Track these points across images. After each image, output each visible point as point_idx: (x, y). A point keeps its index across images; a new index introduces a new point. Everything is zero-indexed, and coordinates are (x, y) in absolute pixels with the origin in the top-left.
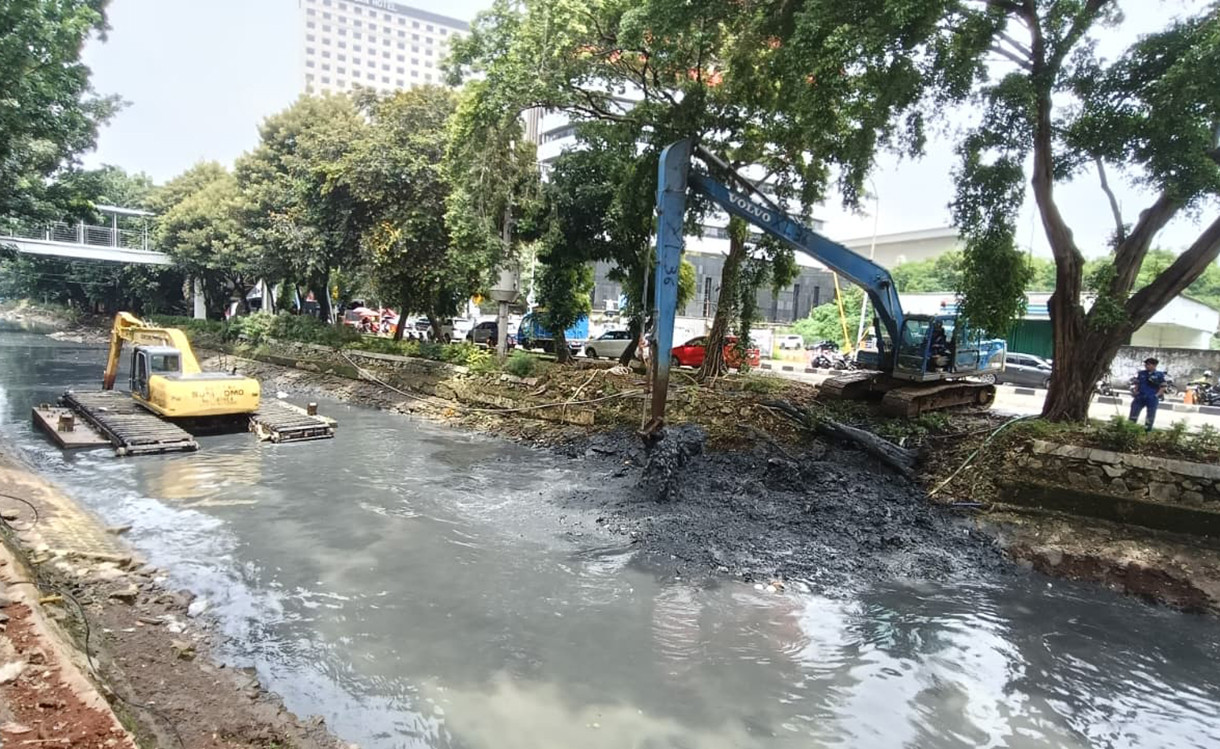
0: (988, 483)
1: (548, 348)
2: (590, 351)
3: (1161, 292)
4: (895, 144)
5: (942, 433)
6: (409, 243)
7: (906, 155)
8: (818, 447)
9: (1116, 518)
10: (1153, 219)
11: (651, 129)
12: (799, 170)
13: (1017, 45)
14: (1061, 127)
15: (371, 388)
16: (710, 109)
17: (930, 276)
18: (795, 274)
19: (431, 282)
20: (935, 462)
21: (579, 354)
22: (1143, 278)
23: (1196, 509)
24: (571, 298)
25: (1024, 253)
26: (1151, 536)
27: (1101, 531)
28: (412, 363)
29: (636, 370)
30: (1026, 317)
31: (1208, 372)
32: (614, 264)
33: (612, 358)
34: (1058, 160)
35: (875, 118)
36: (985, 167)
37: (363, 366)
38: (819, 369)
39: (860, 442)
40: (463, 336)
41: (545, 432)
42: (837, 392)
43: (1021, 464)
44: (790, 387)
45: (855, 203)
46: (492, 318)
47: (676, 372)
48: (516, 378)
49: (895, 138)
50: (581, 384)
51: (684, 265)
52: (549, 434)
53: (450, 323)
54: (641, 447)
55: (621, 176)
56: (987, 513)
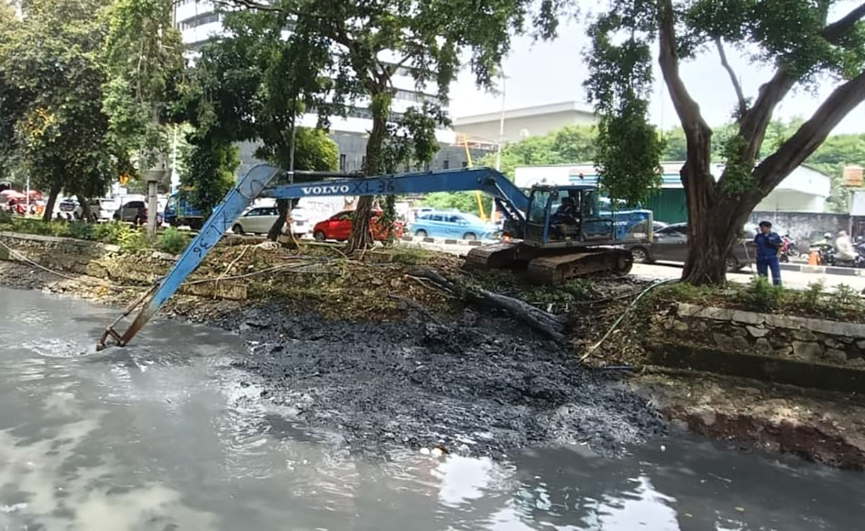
0: (637, 347)
1: (195, 226)
2: (237, 227)
3: (786, 159)
4: (527, 29)
5: (587, 298)
6: (62, 127)
7: (540, 37)
8: (469, 315)
9: (764, 377)
10: (772, 93)
11: (295, 17)
14: (682, 10)
15: (22, 269)
18: (435, 150)
19: (84, 165)
20: (583, 327)
21: (227, 231)
22: (767, 148)
23: (841, 367)
24: (219, 177)
25: (655, 126)
26: (800, 394)
27: (751, 390)
28: (63, 243)
29: (284, 245)
30: (663, 186)
31: (828, 235)
32: (261, 143)
33: (259, 234)
34: (681, 39)
36: (613, 48)
37: (14, 247)
39: (509, 309)
40: (110, 216)
41: (198, 307)
42: (484, 262)
43: (667, 326)
44: (436, 258)
45: (487, 82)
46: (139, 198)
47: (324, 246)
48: (167, 254)
49: (528, 22)
50: (232, 259)
51: (327, 143)
52: (202, 309)
53: (98, 203)
54: (295, 319)
55: (268, 61)
56: (637, 375)
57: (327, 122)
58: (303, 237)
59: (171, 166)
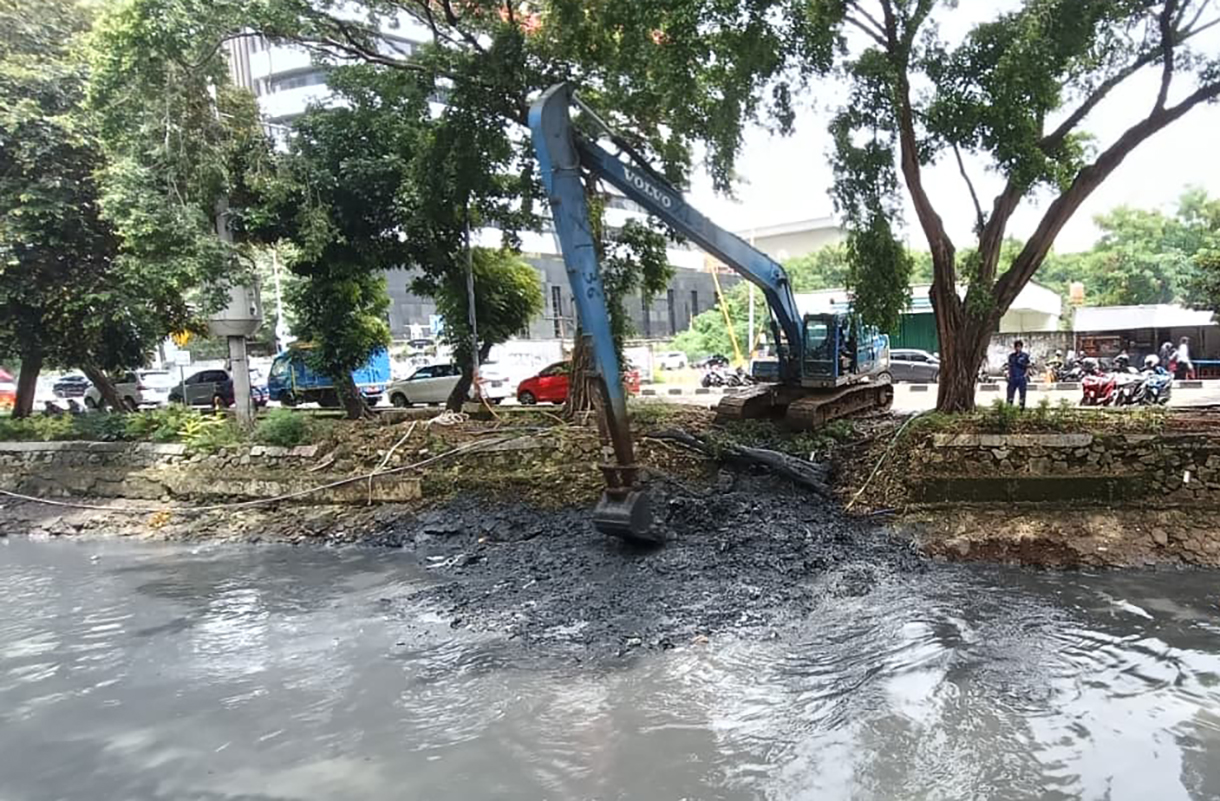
0: (899, 486)
1: (326, 399)
2: (397, 397)
4: (761, 120)
5: (850, 441)
6: (19, 250)
7: (776, 132)
8: (725, 477)
9: (1008, 499)
10: (1005, 205)
12: (657, 146)
13: (870, 18)
14: (920, 110)
16: (533, 62)
17: (815, 273)
18: (669, 274)
19: (81, 314)
21: (379, 404)
23: (1064, 477)
24: (355, 324)
26: (1036, 509)
27: (997, 512)
28: (64, 450)
29: (473, 416)
31: (1059, 352)
32: (418, 271)
33: (434, 404)
34: (921, 144)
35: (738, 89)
36: (857, 150)
38: (711, 388)
39: (770, 464)
40: (164, 397)
41: (342, 520)
42: (738, 411)
43: (925, 460)
44: (683, 413)
45: (726, 187)
46: (218, 365)
47: (532, 412)
48: (278, 448)
49: (761, 112)
50: (392, 445)
51: (522, 269)
52: (350, 522)
53: (132, 378)
54: (499, 515)
55: (411, 146)
56: (900, 516)
57: (516, 239)
58: (503, 403)
59: (274, 312)
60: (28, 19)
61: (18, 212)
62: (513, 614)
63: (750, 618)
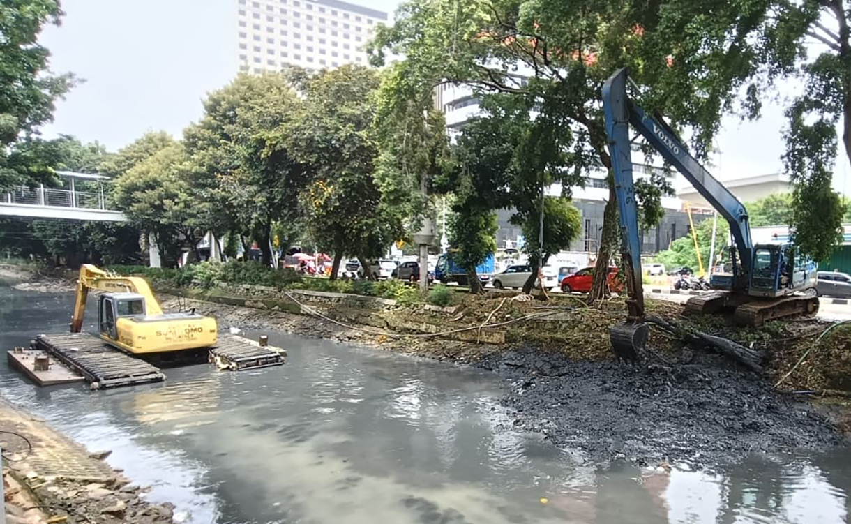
0: (819, 375)
1: (462, 281)
2: (497, 283)
4: (734, 110)
5: (782, 337)
6: (340, 198)
7: (746, 118)
8: (687, 352)
11: (541, 100)
13: (828, 31)
15: (313, 322)
16: (590, 84)
17: (760, 214)
18: (661, 215)
19: (360, 230)
20: (777, 360)
21: (487, 286)
24: (480, 240)
25: (839, 193)
28: (347, 298)
29: (536, 297)
30: (844, 244)
32: (515, 210)
33: (515, 288)
35: (720, 88)
36: (807, 127)
37: (304, 302)
38: (681, 290)
39: (720, 347)
40: (389, 274)
41: (464, 351)
42: (700, 308)
43: (843, 358)
44: (662, 306)
45: (705, 157)
46: (414, 259)
47: (569, 298)
48: (437, 307)
49: (736, 104)
50: (493, 310)
51: (571, 210)
52: (467, 352)
53: (377, 262)
54: (545, 359)
55: (518, 139)
56: (820, 397)
57: (570, 191)
58: (553, 290)
59: (441, 231)
60: (354, 84)
61: (341, 179)
62: (548, 422)
63: (702, 456)
